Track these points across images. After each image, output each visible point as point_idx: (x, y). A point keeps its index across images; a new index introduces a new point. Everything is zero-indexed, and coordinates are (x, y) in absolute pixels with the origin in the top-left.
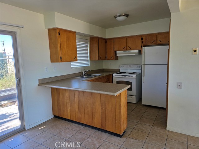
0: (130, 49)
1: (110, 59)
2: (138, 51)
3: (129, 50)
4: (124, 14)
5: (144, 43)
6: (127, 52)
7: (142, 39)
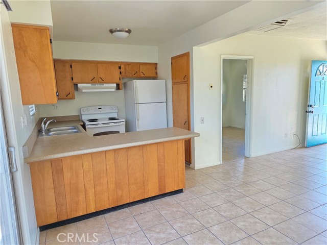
0: (102, 81)
1: (65, 97)
2: (115, 85)
3: (100, 83)
4: (127, 30)
5: (123, 74)
6: (98, 86)
7: (120, 68)
